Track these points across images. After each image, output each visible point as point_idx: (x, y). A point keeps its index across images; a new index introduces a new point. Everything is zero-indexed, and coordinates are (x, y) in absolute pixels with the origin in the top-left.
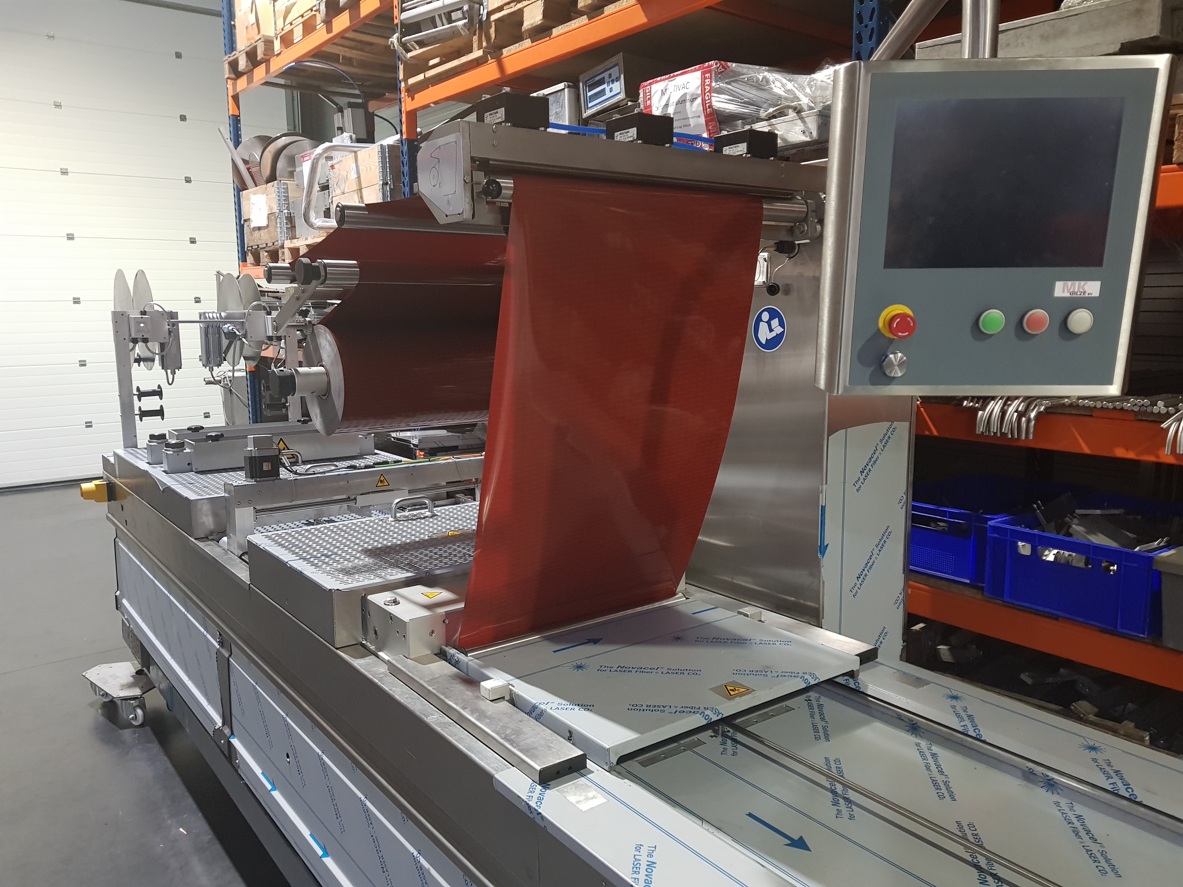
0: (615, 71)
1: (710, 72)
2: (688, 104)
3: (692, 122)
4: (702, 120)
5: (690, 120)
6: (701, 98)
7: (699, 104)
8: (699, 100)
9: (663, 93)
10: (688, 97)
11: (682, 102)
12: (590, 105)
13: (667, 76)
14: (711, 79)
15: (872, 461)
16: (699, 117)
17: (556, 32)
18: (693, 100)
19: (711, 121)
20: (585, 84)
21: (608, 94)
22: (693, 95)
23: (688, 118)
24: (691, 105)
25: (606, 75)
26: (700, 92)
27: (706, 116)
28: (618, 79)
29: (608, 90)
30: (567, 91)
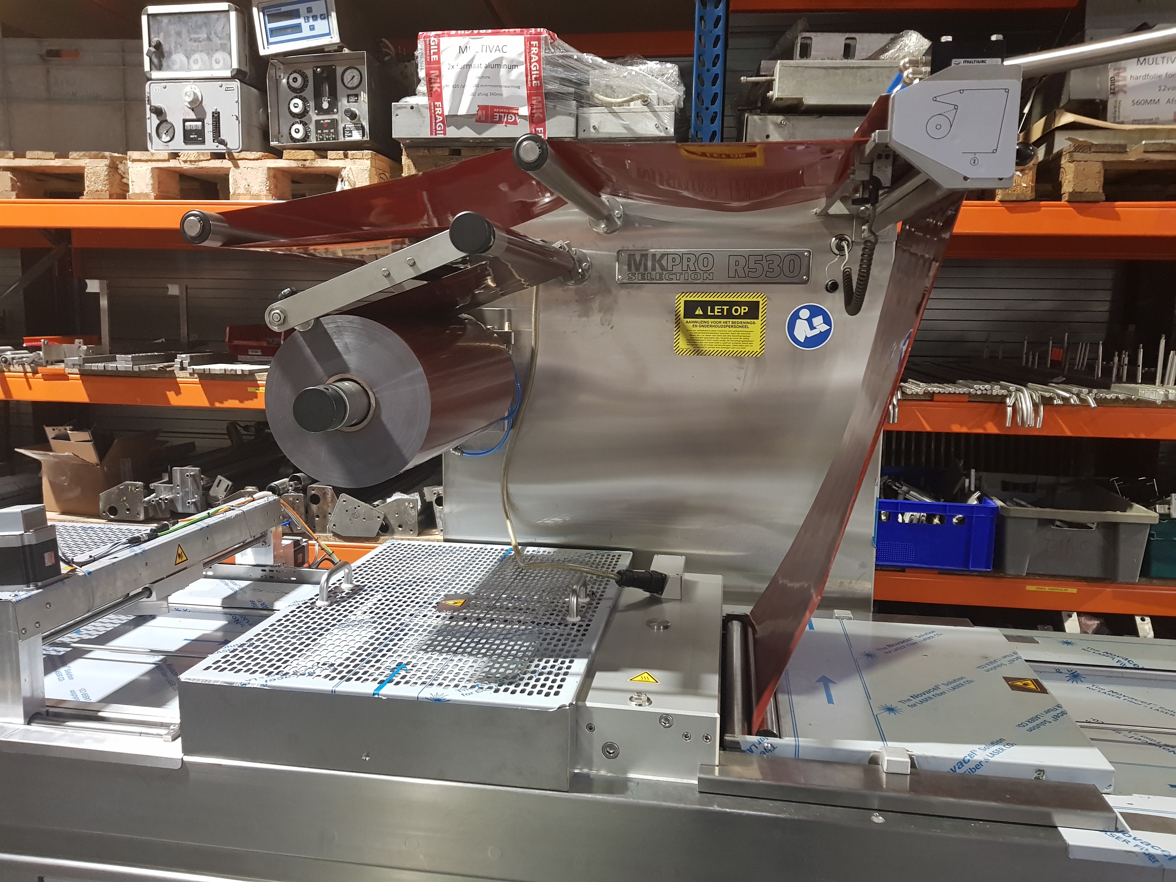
0: (319, 6)
1: (539, 40)
2: (503, 71)
3: (506, 92)
4: (524, 92)
5: (504, 88)
6: (524, 66)
7: (521, 73)
8: (522, 69)
9: (462, 50)
10: (504, 62)
11: (495, 65)
12: (273, 40)
13: (467, 32)
14: (539, 47)
16: (519, 87)
18: (512, 67)
19: (537, 95)
20: (262, 11)
21: (307, 33)
22: (512, 61)
23: (500, 86)
24: (509, 72)
25: (302, 7)
26: (523, 59)
27: (530, 89)
28: (325, 16)
29: (305, 26)
30: (233, 15)
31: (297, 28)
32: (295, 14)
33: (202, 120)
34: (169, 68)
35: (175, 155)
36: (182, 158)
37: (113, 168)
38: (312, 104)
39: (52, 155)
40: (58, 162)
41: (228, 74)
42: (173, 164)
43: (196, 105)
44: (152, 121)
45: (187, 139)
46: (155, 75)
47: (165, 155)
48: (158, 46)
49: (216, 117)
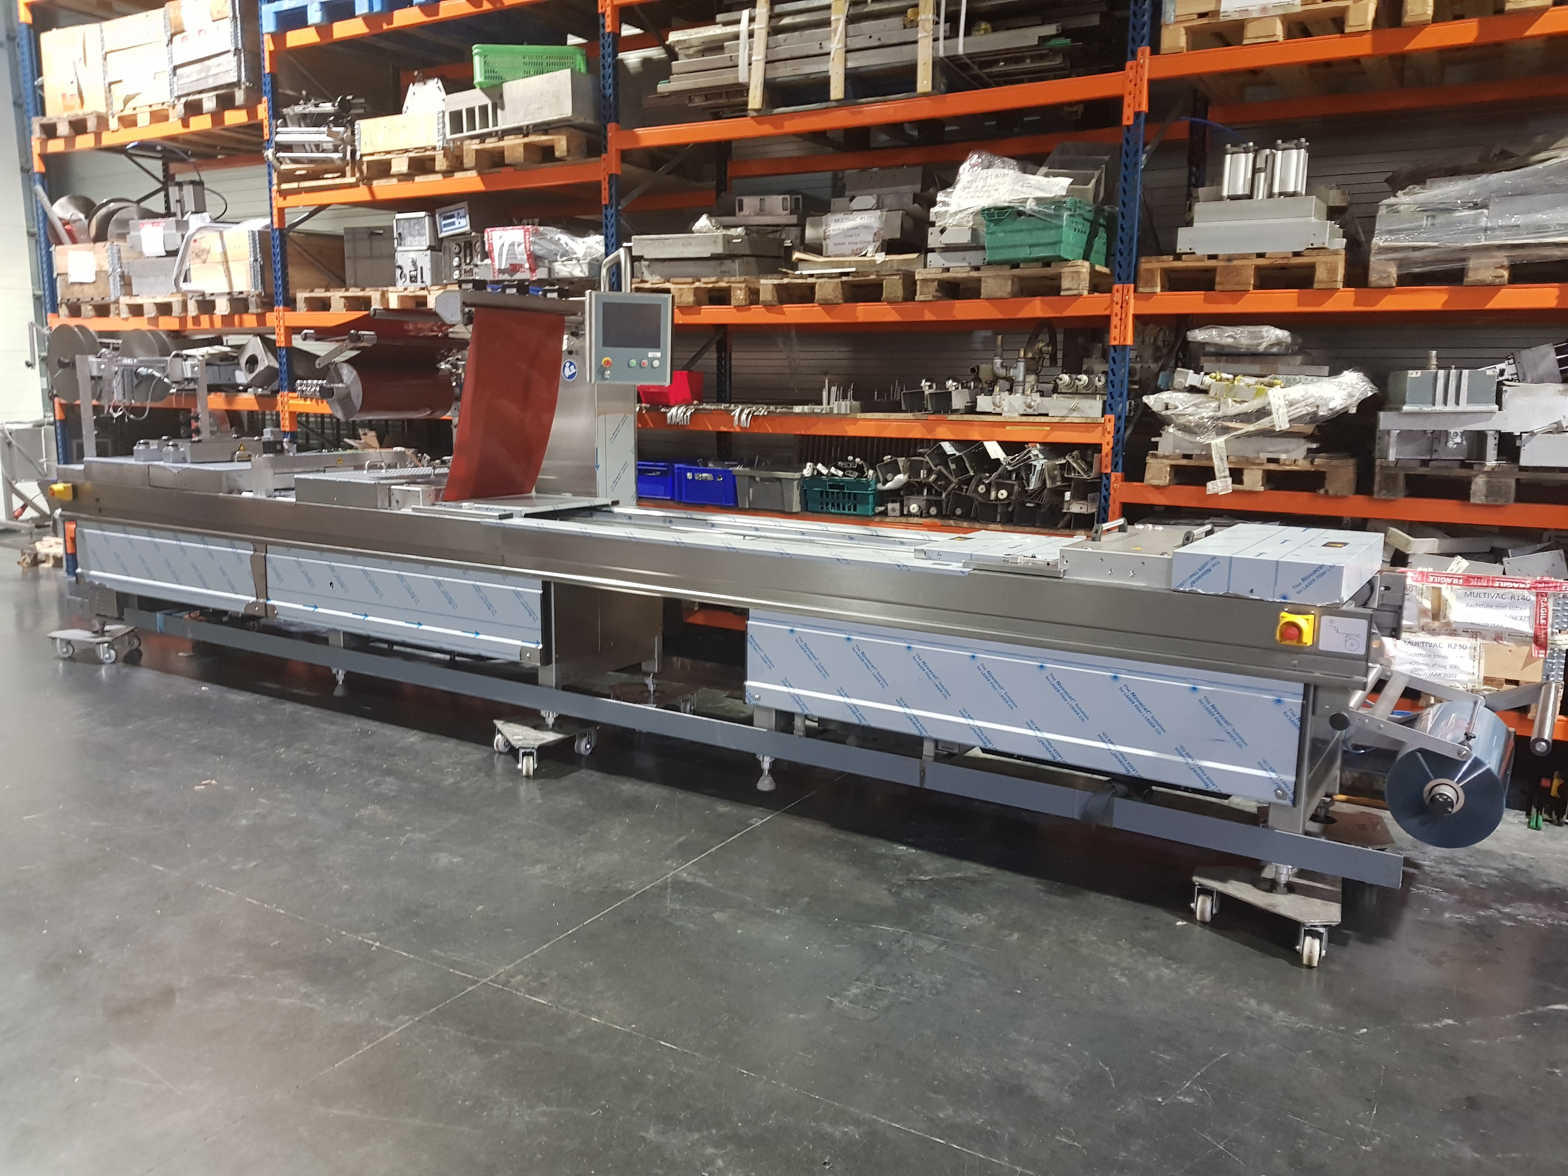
0: (462, 212)
1: (529, 230)
2: (516, 247)
3: (519, 257)
4: (525, 257)
5: (518, 255)
6: (524, 243)
7: (523, 248)
8: (523, 246)
9: (501, 237)
10: (516, 242)
11: (513, 243)
12: (444, 229)
13: (502, 228)
14: (529, 234)
15: (618, 430)
16: (523, 255)
17: (418, 179)
18: (519, 245)
19: (530, 258)
20: (440, 215)
21: (457, 225)
22: (519, 241)
23: (516, 254)
24: (518, 247)
25: (455, 213)
26: (523, 240)
27: (527, 255)
28: (464, 217)
29: (457, 223)
30: (427, 218)
31: (453, 223)
32: (452, 217)
33: (416, 270)
34: (405, 245)
35: (406, 289)
36: (409, 290)
37: (383, 295)
38: (463, 260)
39: (359, 290)
40: (361, 294)
41: (425, 248)
42: (405, 293)
43: (414, 263)
44: (398, 272)
45: (411, 281)
46: (399, 249)
47: (402, 289)
48: (400, 234)
49: (422, 268)
